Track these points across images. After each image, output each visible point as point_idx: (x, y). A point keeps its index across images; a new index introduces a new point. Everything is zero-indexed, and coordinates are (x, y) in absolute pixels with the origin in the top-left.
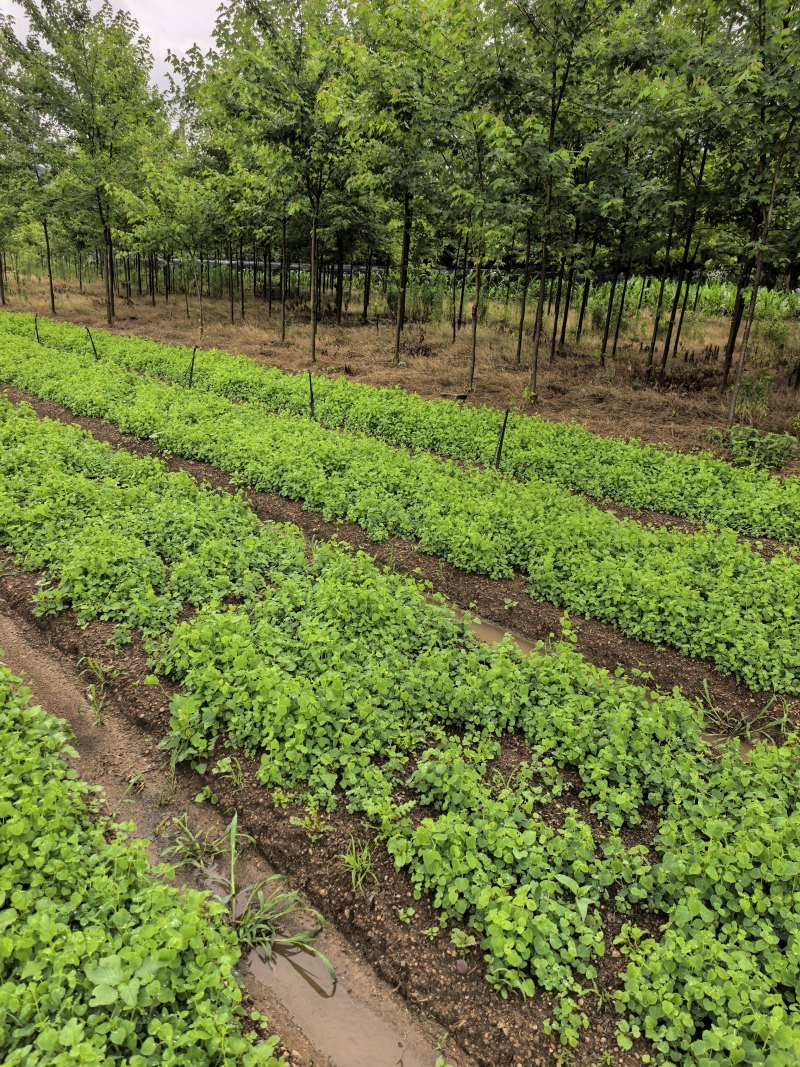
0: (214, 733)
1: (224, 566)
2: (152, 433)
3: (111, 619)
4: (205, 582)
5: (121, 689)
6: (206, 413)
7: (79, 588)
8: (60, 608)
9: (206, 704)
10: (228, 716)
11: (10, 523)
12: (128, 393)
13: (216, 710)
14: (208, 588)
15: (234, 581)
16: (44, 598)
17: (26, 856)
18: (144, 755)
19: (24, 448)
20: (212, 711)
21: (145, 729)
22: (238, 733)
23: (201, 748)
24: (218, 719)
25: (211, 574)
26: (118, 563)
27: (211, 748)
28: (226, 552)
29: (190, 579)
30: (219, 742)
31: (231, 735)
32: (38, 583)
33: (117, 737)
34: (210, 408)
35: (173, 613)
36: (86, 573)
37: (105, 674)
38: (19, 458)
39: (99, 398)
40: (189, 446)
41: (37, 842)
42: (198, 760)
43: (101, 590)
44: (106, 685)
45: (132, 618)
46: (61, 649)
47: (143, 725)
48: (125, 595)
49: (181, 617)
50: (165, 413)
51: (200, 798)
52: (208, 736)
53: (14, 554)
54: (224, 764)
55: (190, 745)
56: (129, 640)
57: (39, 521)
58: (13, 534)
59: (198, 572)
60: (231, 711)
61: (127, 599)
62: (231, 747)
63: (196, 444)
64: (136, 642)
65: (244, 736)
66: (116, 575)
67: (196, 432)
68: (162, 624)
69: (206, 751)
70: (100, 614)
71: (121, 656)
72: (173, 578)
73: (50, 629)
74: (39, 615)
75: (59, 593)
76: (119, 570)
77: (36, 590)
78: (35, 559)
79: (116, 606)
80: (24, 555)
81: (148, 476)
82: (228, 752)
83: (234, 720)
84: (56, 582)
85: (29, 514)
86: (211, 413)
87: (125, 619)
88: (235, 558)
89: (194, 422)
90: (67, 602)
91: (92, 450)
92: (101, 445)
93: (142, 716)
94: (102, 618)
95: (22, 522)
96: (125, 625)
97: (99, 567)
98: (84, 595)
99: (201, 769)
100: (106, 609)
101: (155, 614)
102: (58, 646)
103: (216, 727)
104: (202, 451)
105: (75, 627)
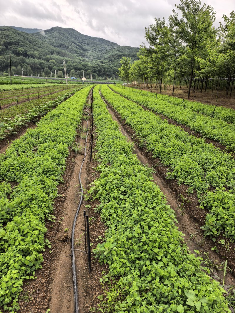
0: (220, 230)
1: (224, 176)
2: (200, 131)
3: (187, 185)
4: (218, 180)
5: (189, 206)
6: (219, 126)
7: (179, 173)
8: (173, 178)
9: (217, 220)
10: (225, 226)
11: (162, 152)
12: (194, 118)
13: (221, 223)
14: (218, 182)
15: (227, 181)
16: (169, 174)
17: (167, 248)
18: (195, 229)
19: (166, 132)
20: (220, 222)
21: (195, 221)
22: (229, 233)
23: (215, 234)
24: (221, 226)
25: (219, 178)
26: (191, 168)
27: (218, 234)
28: (225, 172)
29: (213, 178)
30: (221, 233)
31: (226, 233)
32: (167, 170)
33: (187, 221)
34: (220, 125)
35: (207, 187)
36: (181, 169)
37: (185, 200)
38: (164, 134)
39: (186, 119)
40: (212, 136)
41: (170, 245)
42: (213, 237)
43: (185, 175)
44: (185, 204)
45: (194, 186)
46: (172, 190)
47: (195, 220)
48: (192, 178)
49: (209, 189)
50: (205, 125)
51: (213, 249)
52: (217, 230)
53: (161, 160)
54: (223, 241)
55: (211, 231)
56: (192, 192)
57: (169, 153)
58: (162, 155)
59: (216, 176)
60: (226, 224)
61: (193, 180)
62: (225, 237)
63: (215, 135)
64: (194, 193)
65: (231, 235)
66: (190, 172)
67: (215, 132)
68: (203, 190)
69: (216, 235)
70: (184, 182)
71: (190, 197)
72: (207, 176)
73: (169, 183)
74: (167, 179)
75: (174, 174)
76: (191, 171)
77: (167, 171)
78: (167, 163)
79: (189, 181)
80: (164, 161)
81: (200, 143)
82: (224, 238)
83: (228, 228)
84: (172, 170)
85: (167, 150)
86: (220, 126)
87: (192, 186)
88: (228, 174)
89: (214, 128)
90: (175, 176)
91: (183, 134)
92: (186, 133)
93: (195, 216)
94: (185, 184)
95: (164, 152)
96: (191, 187)
97: (186, 169)
98: (180, 176)
99: (214, 240)
100: (186, 181)
101: (201, 186)
102: (171, 188)
103: (221, 228)
104: (216, 138)
105: (177, 184)
